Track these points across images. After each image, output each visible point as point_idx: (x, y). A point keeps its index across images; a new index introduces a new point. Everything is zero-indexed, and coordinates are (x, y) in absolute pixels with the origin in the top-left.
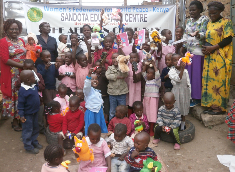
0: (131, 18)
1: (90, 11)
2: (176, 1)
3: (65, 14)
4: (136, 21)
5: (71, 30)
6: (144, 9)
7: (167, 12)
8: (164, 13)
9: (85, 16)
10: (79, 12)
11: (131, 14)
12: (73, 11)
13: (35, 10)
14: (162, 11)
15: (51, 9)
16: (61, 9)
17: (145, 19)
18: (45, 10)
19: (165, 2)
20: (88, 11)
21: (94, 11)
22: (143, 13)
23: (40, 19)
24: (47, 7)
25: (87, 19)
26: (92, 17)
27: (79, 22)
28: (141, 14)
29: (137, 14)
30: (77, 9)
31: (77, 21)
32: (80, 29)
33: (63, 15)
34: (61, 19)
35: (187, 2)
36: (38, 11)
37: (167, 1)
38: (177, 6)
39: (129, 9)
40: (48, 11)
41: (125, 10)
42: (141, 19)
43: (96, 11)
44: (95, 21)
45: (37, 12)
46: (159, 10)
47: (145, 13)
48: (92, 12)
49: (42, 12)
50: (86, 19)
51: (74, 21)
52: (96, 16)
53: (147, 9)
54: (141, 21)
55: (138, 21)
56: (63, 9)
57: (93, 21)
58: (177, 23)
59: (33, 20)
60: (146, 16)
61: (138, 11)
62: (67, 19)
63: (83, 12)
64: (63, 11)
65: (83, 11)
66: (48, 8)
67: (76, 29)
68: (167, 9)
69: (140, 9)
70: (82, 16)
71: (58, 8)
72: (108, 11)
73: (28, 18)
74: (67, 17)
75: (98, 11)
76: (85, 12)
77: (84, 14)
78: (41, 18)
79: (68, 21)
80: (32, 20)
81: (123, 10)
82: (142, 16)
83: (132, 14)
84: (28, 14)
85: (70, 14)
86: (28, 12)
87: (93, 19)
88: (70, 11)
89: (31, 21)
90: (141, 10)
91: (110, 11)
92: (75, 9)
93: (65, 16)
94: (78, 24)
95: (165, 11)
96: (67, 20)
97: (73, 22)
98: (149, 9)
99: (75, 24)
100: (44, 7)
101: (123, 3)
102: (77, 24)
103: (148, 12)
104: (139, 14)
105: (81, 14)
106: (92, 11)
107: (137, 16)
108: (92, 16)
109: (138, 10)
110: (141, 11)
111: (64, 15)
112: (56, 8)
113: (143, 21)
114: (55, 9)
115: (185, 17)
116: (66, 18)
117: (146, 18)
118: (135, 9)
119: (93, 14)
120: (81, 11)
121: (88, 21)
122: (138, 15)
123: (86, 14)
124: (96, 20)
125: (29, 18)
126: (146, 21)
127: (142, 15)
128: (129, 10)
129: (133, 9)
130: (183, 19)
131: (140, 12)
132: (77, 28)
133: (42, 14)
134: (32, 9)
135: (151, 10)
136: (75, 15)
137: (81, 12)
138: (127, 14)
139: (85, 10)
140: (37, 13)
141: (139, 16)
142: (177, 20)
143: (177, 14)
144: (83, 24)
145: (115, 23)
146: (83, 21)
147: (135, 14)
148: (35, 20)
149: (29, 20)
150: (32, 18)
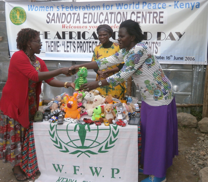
0: (139, 17)
1: (84, 9)
3: (52, 15)
4: (145, 22)
5: (58, 34)
6: (160, 4)
7: (196, 7)
8: (192, 9)
9: (76, 16)
10: (69, 11)
11: (139, 13)
12: (62, 10)
13: (18, 10)
14: (189, 8)
16: (47, 8)
17: (161, 19)
18: (29, 10)
20: (81, 10)
21: (89, 9)
22: (158, 11)
23: (24, 21)
24: (31, 6)
25: (79, 20)
26: (84, 18)
27: (68, 25)
28: (154, 13)
29: (149, 13)
30: (67, 7)
31: (66, 23)
32: (68, 33)
33: (49, 15)
34: (47, 20)
36: (22, 11)
39: (137, 4)
40: (32, 10)
41: (132, 6)
42: (155, 19)
43: (91, 9)
44: (89, 23)
46: (184, 6)
47: (162, 10)
48: (86, 11)
49: (25, 13)
50: (77, 20)
51: (62, 22)
52: (90, 16)
53: (164, 5)
54: (153, 23)
55: (149, 23)
56: (51, 7)
57: (86, 23)
59: (15, 23)
60: (161, 15)
61: (149, 7)
63: (74, 11)
64: (50, 11)
65: (74, 9)
66: (33, 7)
67: (64, 33)
68: (198, 4)
69: (154, 5)
70: (73, 16)
71: (44, 7)
72: (108, 8)
73: (11, 20)
74: (53, 18)
75: (94, 9)
76: (77, 10)
77: (76, 14)
78: (25, 19)
79: (55, 23)
80: (14, 22)
81: (129, 6)
82: (155, 15)
83: (141, 13)
84: (11, 15)
85: (58, 14)
86: (11, 13)
87: (86, 20)
88: (58, 10)
89: (14, 24)
90: (156, 6)
91: (110, 8)
92: (64, 8)
93: (51, 17)
94: (67, 27)
95: (193, 7)
96: (53, 22)
97: (61, 24)
98: (168, 4)
99: (63, 27)
100: (29, 6)
102: (65, 27)
103: (165, 8)
104: (151, 13)
105: (72, 14)
106: (86, 9)
107: (148, 15)
108: (86, 16)
109: (151, 6)
110: (154, 7)
112: (41, 7)
113: (157, 23)
116: (52, 20)
117: (162, 17)
118: (146, 4)
119: (86, 14)
120: (72, 9)
121: (80, 23)
124: (90, 21)
126: (162, 23)
127: (156, 13)
128: (137, 6)
129: (143, 4)
132: (66, 33)
133: (25, 14)
135: (170, 6)
136: (64, 15)
138: (133, 13)
139: (77, 8)
140: (20, 14)
141: (152, 15)
144: (72, 27)
145: (115, 25)
146: (73, 23)
147: (146, 12)
148: (18, 22)
149: (12, 22)
150: (15, 20)
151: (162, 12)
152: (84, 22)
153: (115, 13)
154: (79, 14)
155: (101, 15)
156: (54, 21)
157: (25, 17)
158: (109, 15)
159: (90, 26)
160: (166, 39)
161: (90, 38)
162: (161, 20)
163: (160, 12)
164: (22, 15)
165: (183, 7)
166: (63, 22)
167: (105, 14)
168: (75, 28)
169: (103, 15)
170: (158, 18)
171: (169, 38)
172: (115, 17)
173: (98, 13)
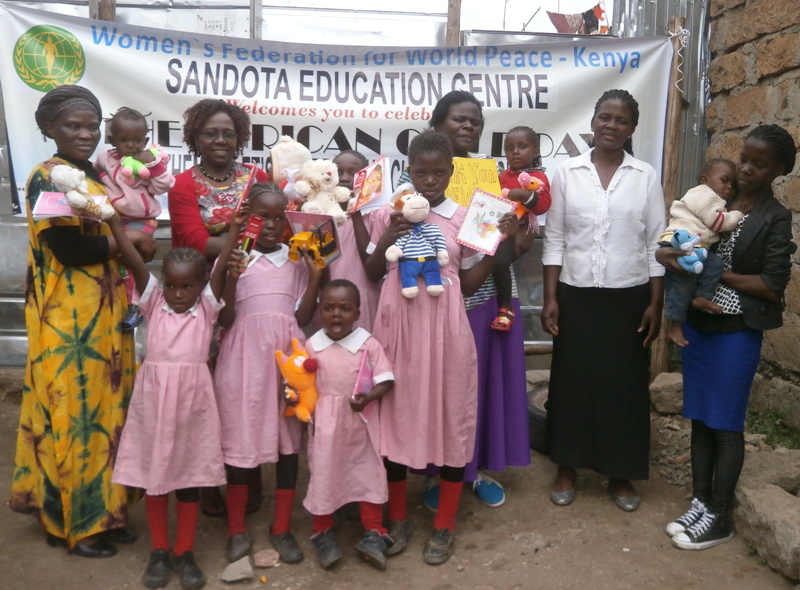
0: (479, 90)
2: (672, 23)
3: (186, 65)
4: (498, 104)
7: (632, 66)
8: (621, 71)
9: (275, 77)
10: (249, 60)
11: (478, 76)
12: (225, 57)
13: (49, 39)
14: (614, 65)
15: (125, 42)
16: (168, 43)
17: (541, 94)
18: (97, 42)
19: (622, 25)
20: (291, 61)
21: (316, 60)
22: (531, 72)
23: (74, 80)
24: (104, 29)
25: (286, 90)
26: (304, 84)
27: (249, 103)
28: (521, 77)
29: (504, 77)
30: (242, 50)
31: (239, 95)
33: (175, 67)
34: (168, 83)
35: (715, 29)
36: (66, 43)
37: (632, 22)
38: (677, 44)
39: (469, 52)
40: (109, 44)
41: (454, 56)
42: (524, 95)
43: (325, 62)
44: (320, 99)
45: (58, 46)
46: (602, 62)
47: (541, 70)
48: (308, 65)
49: (81, 50)
50: (279, 89)
52: (324, 79)
53: (546, 56)
54: (520, 106)
55: (510, 106)
57: (310, 98)
58: (673, 114)
59: (38, 84)
60: (542, 83)
61: (506, 62)
62: (196, 83)
63: (267, 63)
64: (179, 52)
65: (266, 58)
66: (110, 34)
68: (635, 56)
69: (519, 56)
70: (263, 76)
72: (379, 61)
73: (19, 72)
74: (192, 77)
77: (273, 70)
78: (78, 73)
79: (198, 92)
80: (33, 81)
81: (445, 55)
82: (525, 84)
83: (483, 77)
84: (19, 53)
85: (208, 65)
86: (18, 46)
87: (310, 92)
88: (208, 53)
89: (32, 86)
90: (523, 59)
92: (231, 51)
93: (183, 72)
95: (623, 64)
96: (192, 88)
98: (556, 55)
100: (94, 27)
101: (445, 20)
103: (550, 65)
104: (512, 77)
105: (259, 70)
107: (503, 84)
108: (308, 79)
109: (509, 58)
110: (520, 62)
111: (180, 66)
112: (145, 37)
113: (531, 106)
114: (143, 41)
115: (705, 94)
116: (189, 82)
117: (545, 90)
118: (495, 52)
119: (310, 73)
120: (258, 56)
121: (289, 98)
122: (508, 78)
123: (278, 72)
124: (323, 93)
125: (22, 70)
126: (544, 106)
127: (526, 77)
128: (471, 56)
129: (487, 52)
130: (695, 101)
131: (518, 66)
133: (80, 56)
134: (35, 31)
135: (563, 59)
136: (231, 73)
137: (257, 60)
138: (459, 76)
140: (61, 52)
141: (514, 83)
142: (675, 103)
143: (676, 77)
144: (264, 111)
145: (408, 109)
146: (267, 96)
147: (497, 76)
148: (49, 80)
149: (23, 79)
150: (37, 72)
151: (544, 77)
152: (303, 98)
153: (403, 74)
154: (283, 73)
155: (360, 80)
156: (194, 87)
157: (80, 65)
158: (386, 83)
159: (325, 111)
160: (556, 153)
161: (327, 148)
162: (543, 98)
163: (538, 77)
164: (65, 56)
165: (599, 65)
167: (371, 79)
168: (273, 112)
169: (365, 80)
170: (533, 93)
171: (563, 150)
172: (403, 88)
173: (347, 74)
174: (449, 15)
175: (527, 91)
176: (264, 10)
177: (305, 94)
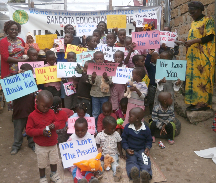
2: (161, 2)
5: (57, 32)
12: (59, 15)
13: (20, 13)
15: (37, 13)
16: (46, 12)
18: (31, 13)
19: (150, 3)
22: (129, 15)
24: (32, 10)
30: (63, 13)
31: (63, 24)
33: (48, 17)
34: (47, 21)
35: (171, 3)
36: (24, 13)
37: (152, 3)
38: (162, 7)
40: (33, 13)
41: (111, 12)
44: (81, 23)
45: (22, 14)
47: (131, 15)
50: (72, 21)
52: (82, 19)
53: (132, 11)
54: (127, 23)
56: (49, 12)
58: (162, 24)
60: (131, 18)
61: (123, 13)
62: (53, 21)
63: (69, 16)
64: (49, 14)
65: (69, 14)
66: (33, 11)
67: (62, 31)
69: (126, 11)
70: (68, 19)
72: (94, 14)
74: (52, 20)
76: (71, 15)
79: (54, 23)
82: (127, 18)
84: (14, 16)
85: (56, 17)
86: (14, 15)
88: (55, 14)
90: (127, 12)
91: (96, 14)
92: (60, 13)
93: (50, 19)
97: (59, 24)
98: (134, 11)
99: (61, 27)
100: (30, 9)
101: (109, 4)
102: (62, 27)
103: (133, 13)
105: (67, 18)
106: (78, 15)
110: (126, 13)
111: (50, 17)
112: (41, 11)
113: (129, 23)
114: (41, 12)
115: (170, 19)
116: (52, 21)
117: (132, 19)
118: (121, 11)
119: (79, 18)
121: (74, 23)
123: (71, 18)
128: (115, 12)
129: (119, 11)
130: (168, 21)
134: (17, 11)
135: (136, 12)
136: (61, 18)
137: (66, 15)
140: (23, 16)
142: (162, 21)
143: (162, 15)
148: (21, 22)
151: (132, 16)
152: (77, 23)
153: (100, 17)
154: (72, 18)
155: (90, 19)
156: (53, 22)
157: (27, 18)
158: (96, 19)
162: (132, 21)
166: (61, 23)
167: (92, 18)
169: (91, 19)
170: (129, 20)
173: (87, 17)
174: (110, 3)
175: (128, 19)
176: (67, 4)
177: (78, 22)
